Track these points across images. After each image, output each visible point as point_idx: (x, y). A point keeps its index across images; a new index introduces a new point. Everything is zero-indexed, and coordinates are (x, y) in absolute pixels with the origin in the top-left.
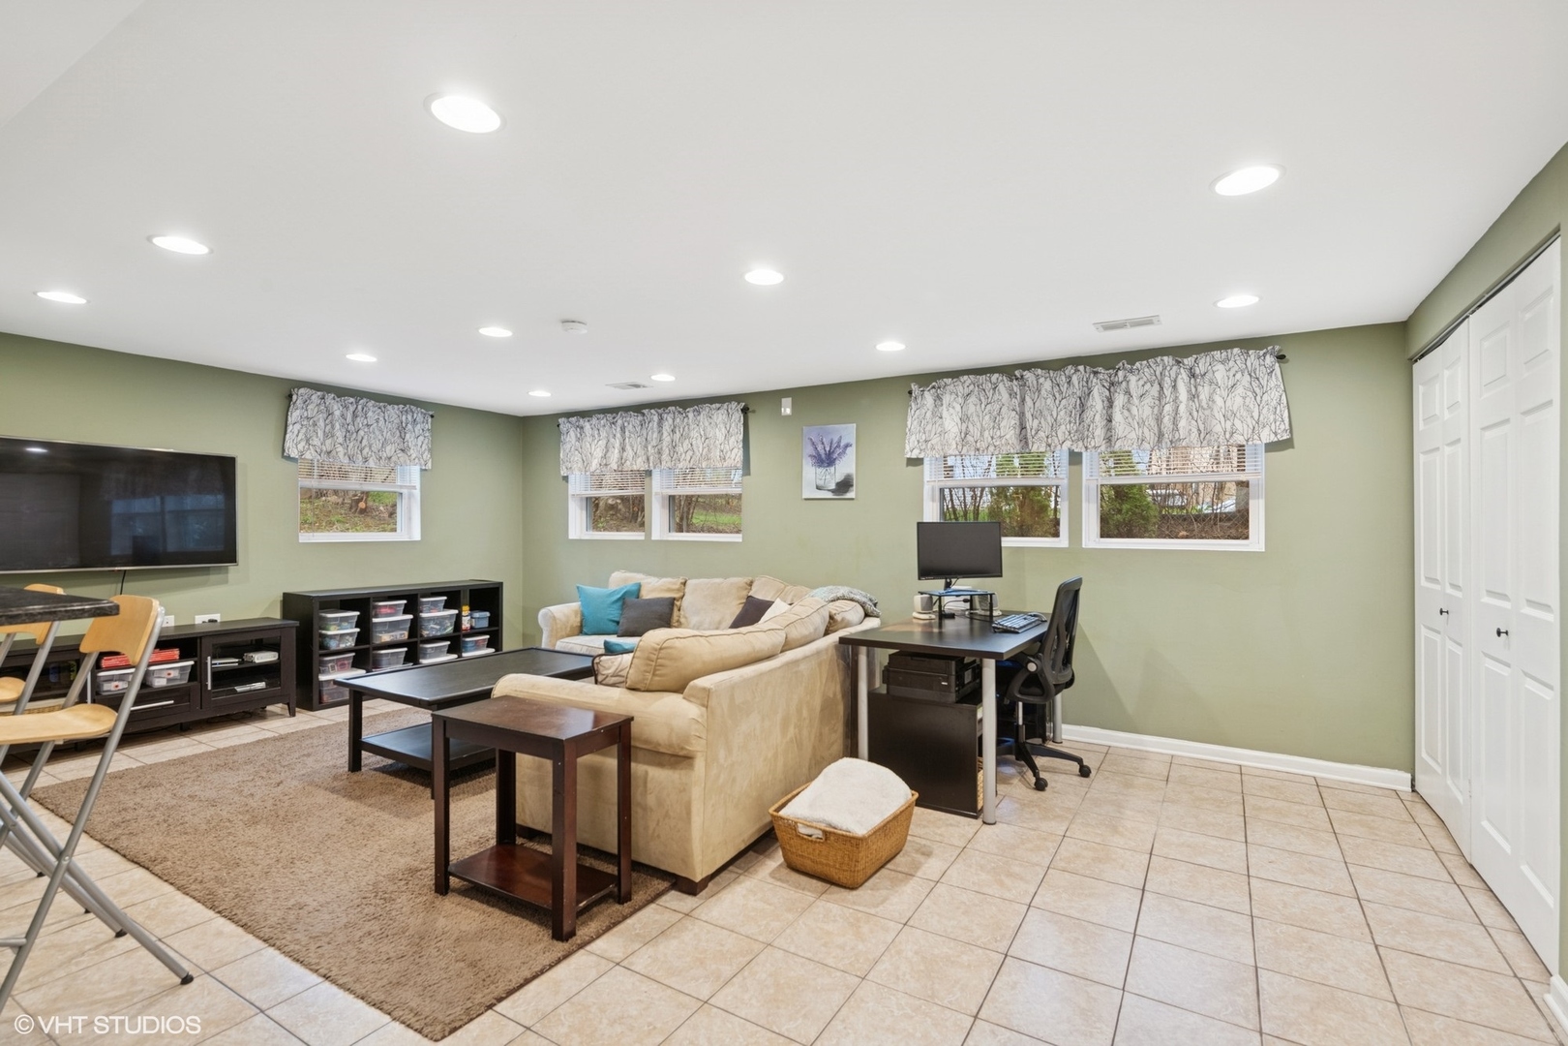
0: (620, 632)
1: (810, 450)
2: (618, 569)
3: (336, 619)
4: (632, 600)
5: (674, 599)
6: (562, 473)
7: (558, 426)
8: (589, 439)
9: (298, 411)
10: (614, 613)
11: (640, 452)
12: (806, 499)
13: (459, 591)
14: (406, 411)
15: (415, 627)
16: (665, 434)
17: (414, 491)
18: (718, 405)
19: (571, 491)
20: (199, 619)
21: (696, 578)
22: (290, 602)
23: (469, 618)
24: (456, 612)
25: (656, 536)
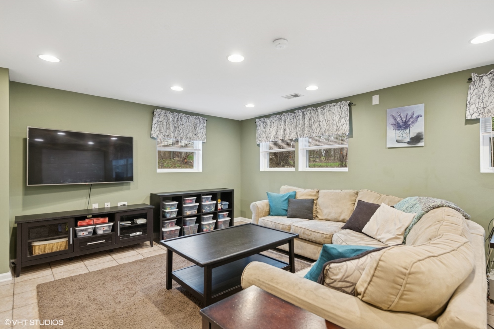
0: (288, 215)
1: (392, 121)
2: (284, 185)
3: (169, 205)
4: (292, 199)
5: (314, 200)
6: (257, 142)
7: (256, 123)
8: (269, 127)
9: (156, 119)
10: (285, 206)
11: (293, 130)
12: (389, 148)
13: (217, 193)
14: (197, 118)
15: (200, 208)
16: (306, 121)
17: (200, 151)
18: (334, 104)
19: (261, 150)
20: (119, 204)
21: (324, 189)
22: (153, 197)
23: (221, 204)
24: (215, 202)
25: (300, 169)
